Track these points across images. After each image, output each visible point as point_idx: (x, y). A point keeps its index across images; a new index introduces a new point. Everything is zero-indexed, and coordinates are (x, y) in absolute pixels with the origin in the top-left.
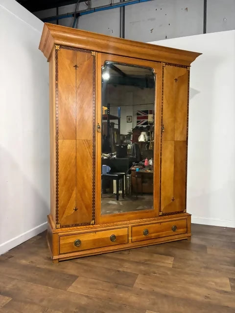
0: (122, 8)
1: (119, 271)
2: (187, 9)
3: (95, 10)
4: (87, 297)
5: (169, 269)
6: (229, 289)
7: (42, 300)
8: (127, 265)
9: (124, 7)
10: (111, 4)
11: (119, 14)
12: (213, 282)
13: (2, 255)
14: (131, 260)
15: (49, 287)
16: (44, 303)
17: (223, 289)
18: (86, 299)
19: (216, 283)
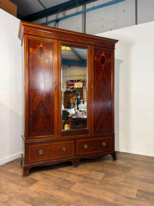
0: (84, 14)
1: (65, 179)
2: (124, 10)
3: (67, 17)
4: (38, 193)
5: (99, 181)
6: (134, 196)
7: (12, 193)
8: (72, 176)
9: (85, 13)
10: (77, 12)
11: (81, 18)
12: (125, 191)
13: (1, 166)
14: (77, 173)
15: (19, 186)
16: (12, 195)
17: (131, 196)
18: (37, 194)
19: (127, 192)
